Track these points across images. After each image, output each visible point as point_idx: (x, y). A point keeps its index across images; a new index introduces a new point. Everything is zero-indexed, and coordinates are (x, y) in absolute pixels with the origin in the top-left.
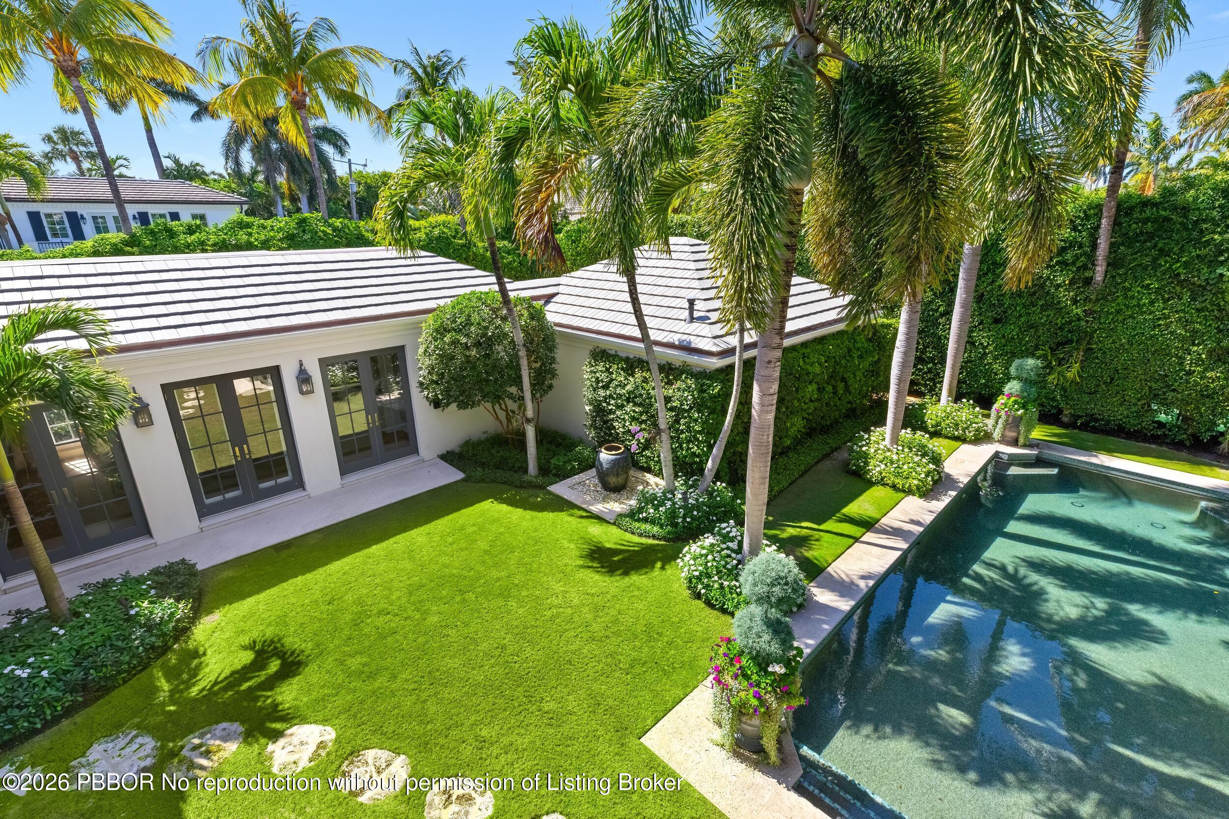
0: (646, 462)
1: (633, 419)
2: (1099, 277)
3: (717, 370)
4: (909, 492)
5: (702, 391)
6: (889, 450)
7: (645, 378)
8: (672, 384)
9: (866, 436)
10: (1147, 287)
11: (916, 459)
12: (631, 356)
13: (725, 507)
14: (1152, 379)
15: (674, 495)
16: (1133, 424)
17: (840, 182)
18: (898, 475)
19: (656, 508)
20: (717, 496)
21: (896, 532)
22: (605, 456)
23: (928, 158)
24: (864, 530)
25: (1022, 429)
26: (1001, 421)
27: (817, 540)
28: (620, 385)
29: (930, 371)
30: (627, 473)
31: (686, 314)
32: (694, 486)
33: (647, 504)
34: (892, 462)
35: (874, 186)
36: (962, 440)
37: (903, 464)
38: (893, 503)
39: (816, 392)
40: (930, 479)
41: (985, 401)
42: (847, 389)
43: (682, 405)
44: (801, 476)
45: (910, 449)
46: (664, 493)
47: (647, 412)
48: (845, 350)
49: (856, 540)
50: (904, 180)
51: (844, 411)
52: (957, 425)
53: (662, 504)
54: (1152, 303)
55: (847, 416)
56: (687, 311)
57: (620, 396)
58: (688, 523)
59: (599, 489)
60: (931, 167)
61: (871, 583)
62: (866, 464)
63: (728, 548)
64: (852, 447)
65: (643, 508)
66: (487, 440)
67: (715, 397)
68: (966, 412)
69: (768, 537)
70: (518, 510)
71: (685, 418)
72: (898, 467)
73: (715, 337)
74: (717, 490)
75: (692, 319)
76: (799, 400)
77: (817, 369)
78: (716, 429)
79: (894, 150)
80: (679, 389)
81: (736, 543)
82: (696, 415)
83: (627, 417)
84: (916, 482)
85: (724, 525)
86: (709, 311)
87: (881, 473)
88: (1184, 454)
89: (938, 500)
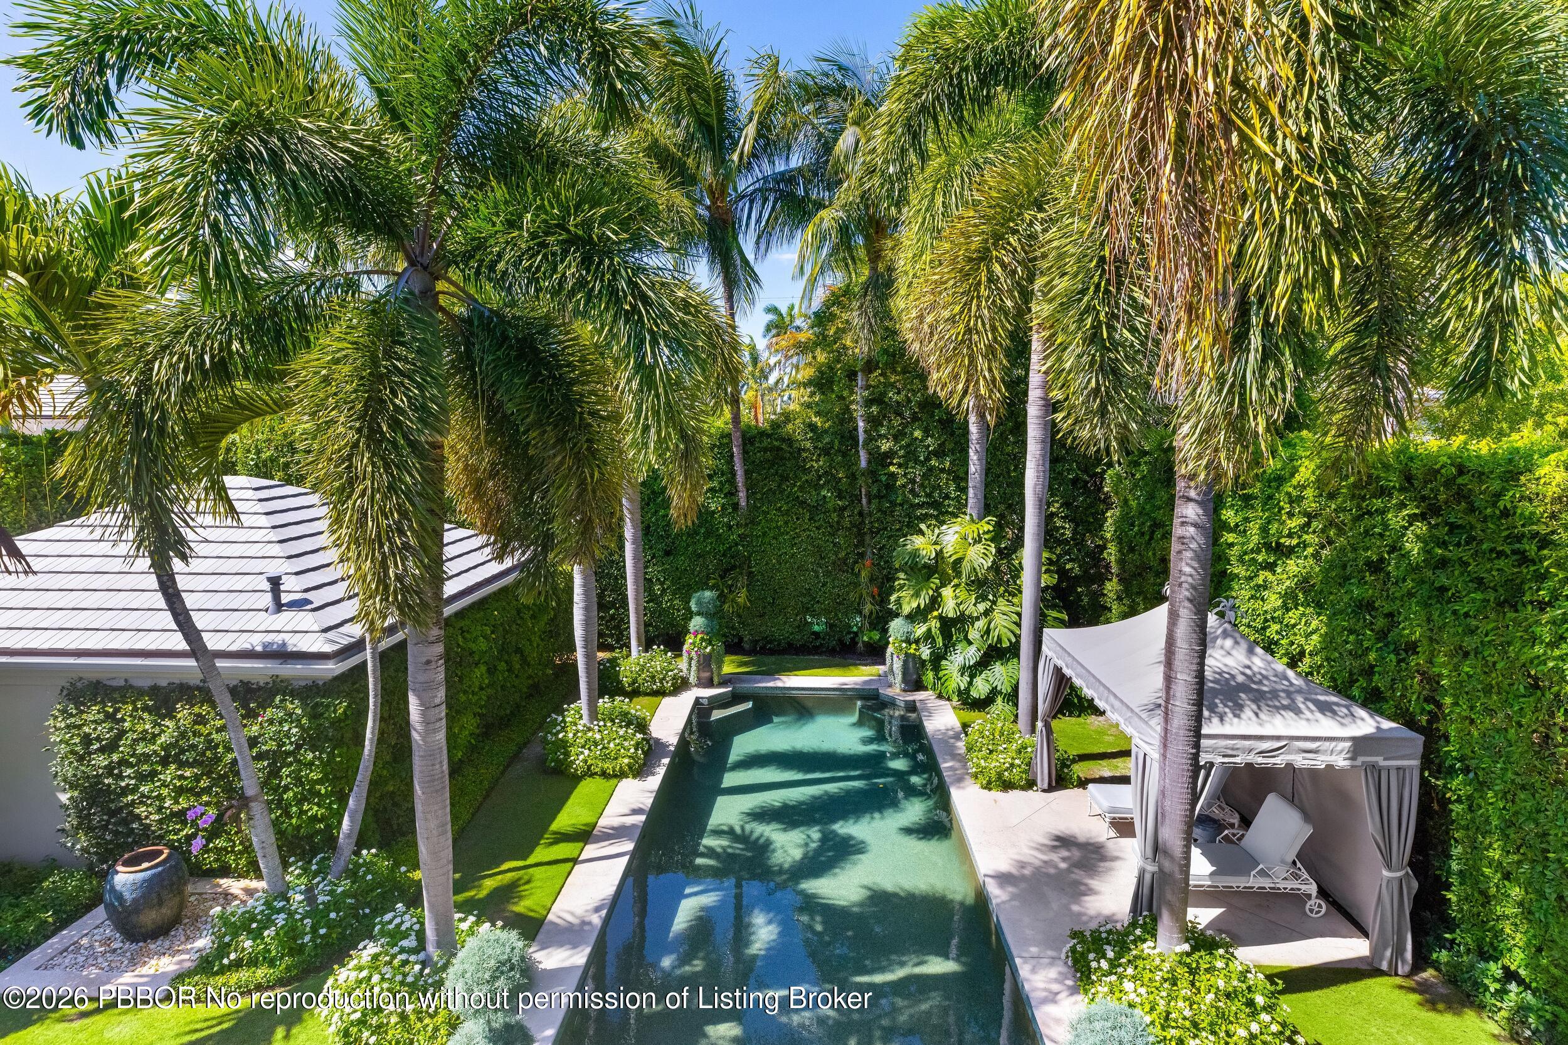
0: (216, 860)
1: (180, 791)
2: (743, 503)
3: (336, 678)
4: (621, 775)
5: (314, 716)
6: (589, 729)
7: (199, 715)
8: (257, 715)
9: (560, 719)
10: (779, 509)
11: (622, 732)
12: (164, 683)
14: (801, 594)
15: (288, 900)
16: (798, 639)
18: (605, 758)
19: (257, 935)
20: (365, 874)
21: (619, 833)
22: (125, 878)
23: (581, 419)
24: (581, 844)
25: (714, 666)
26: (694, 663)
27: (528, 882)
28: (143, 739)
30: (181, 892)
31: (267, 599)
32: (322, 871)
33: (235, 935)
34: (596, 744)
36: (661, 693)
37: (609, 743)
38: (607, 795)
39: (486, 675)
40: (640, 752)
41: (674, 644)
42: (525, 662)
43: (281, 745)
44: (487, 796)
45: (613, 721)
46: (268, 904)
47: (208, 774)
48: (514, 612)
49: (575, 861)
50: (561, 441)
51: (525, 690)
52: (653, 677)
53: (268, 922)
54: (786, 524)
55: (530, 696)
56: (269, 595)
57: (146, 758)
58: (321, 937)
59: (115, 945)
61: (604, 913)
62: (567, 754)
63: (402, 950)
64: (545, 737)
65: (229, 945)
67: (340, 720)
68: (659, 660)
69: (461, 907)
71: (290, 765)
72: (604, 748)
73: (325, 630)
74: (365, 863)
75: (279, 607)
76: (465, 692)
77: (483, 645)
79: (544, 409)
80: (271, 722)
81: (413, 937)
82: (310, 756)
83: (165, 792)
84: (626, 761)
85: (388, 917)
86: (307, 590)
87: (585, 761)
88: (837, 660)
89: (653, 774)
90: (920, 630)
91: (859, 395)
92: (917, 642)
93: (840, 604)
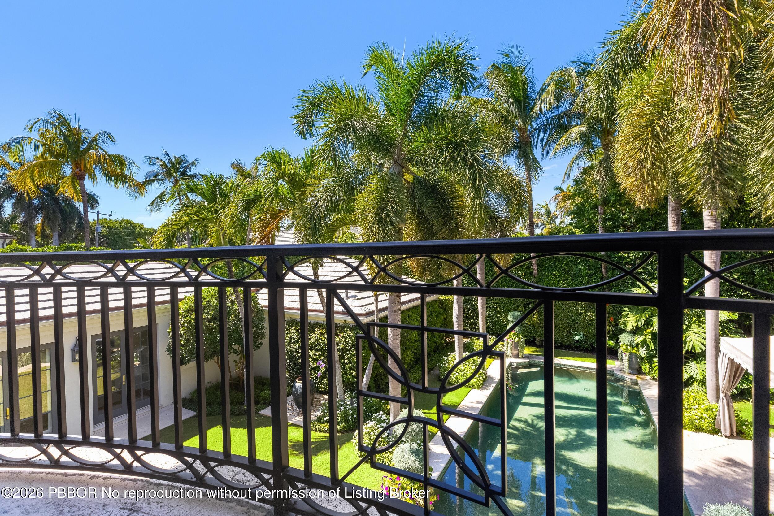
0: (324, 388)
2: (535, 271)
4: (472, 387)
7: (322, 333)
8: (338, 335)
9: (446, 358)
10: (555, 275)
13: (375, 406)
14: (568, 318)
15: (345, 403)
16: (566, 342)
17: (417, 226)
22: (298, 384)
25: (519, 348)
26: (509, 345)
29: (472, 323)
31: (344, 295)
34: (461, 371)
35: (432, 226)
37: (467, 371)
38: (465, 394)
39: (417, 336)
40: (481, 377)
43: (345, 347)
45: (469, 363)
46: (339, 402)
47: (323, 355)
51: (433, 347)
53: (338, 409)
54: (558, 282)
55: (435, 350)
56: (344, 293)
58: (355, 418)
59: (295, 408)
60: (456, 219)
63: (381, 427)
64: (440, 365)
65: (326, 413)
66: (212, 387)
70: (239, 429)
71: (348, 355)
72: (465, 373)
73: (362, 306)
75: (348, 297)
76: (409, 341)
78: (366, 359)
79: (439, 211)
80: (343, 337)
81: (385, 423)
84: (475, 381)
85: (377, 414)
86: (356, 293)
87: (456, 378)
88: (589, 354)
89: (487, 389)
90: (639, 339)
91: (599, 217)
92: (637, 345)
93: (590, 325)
